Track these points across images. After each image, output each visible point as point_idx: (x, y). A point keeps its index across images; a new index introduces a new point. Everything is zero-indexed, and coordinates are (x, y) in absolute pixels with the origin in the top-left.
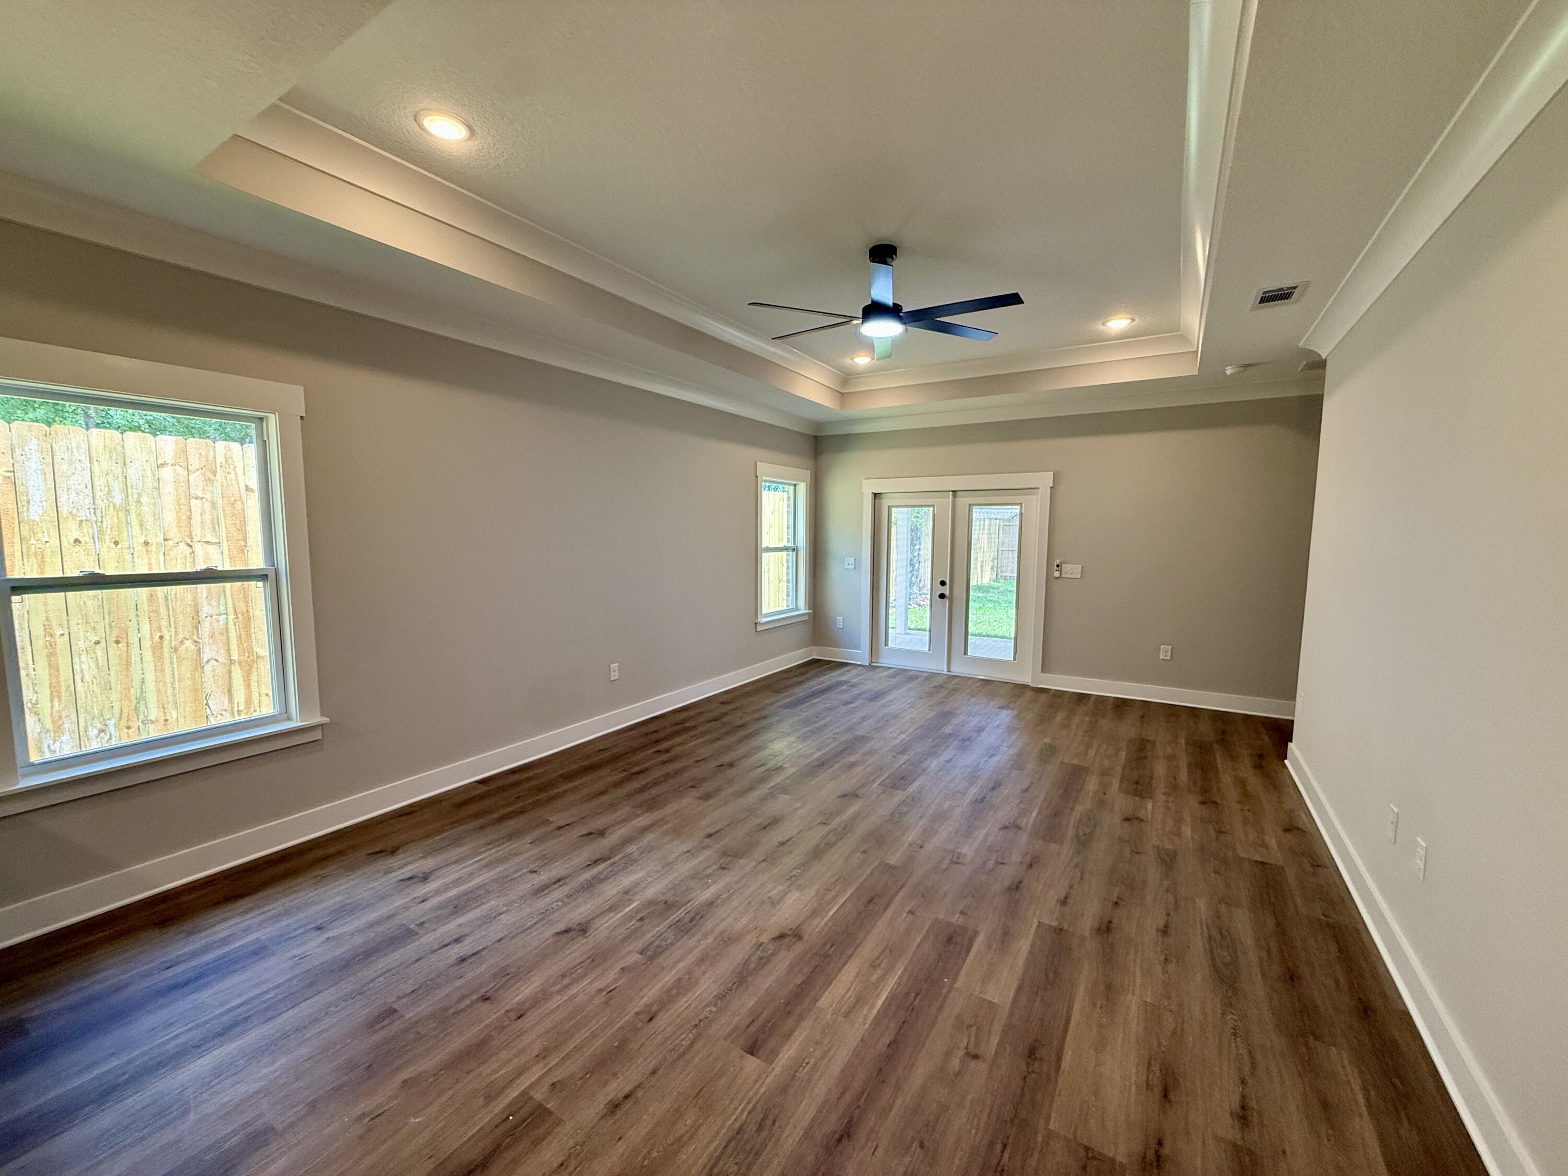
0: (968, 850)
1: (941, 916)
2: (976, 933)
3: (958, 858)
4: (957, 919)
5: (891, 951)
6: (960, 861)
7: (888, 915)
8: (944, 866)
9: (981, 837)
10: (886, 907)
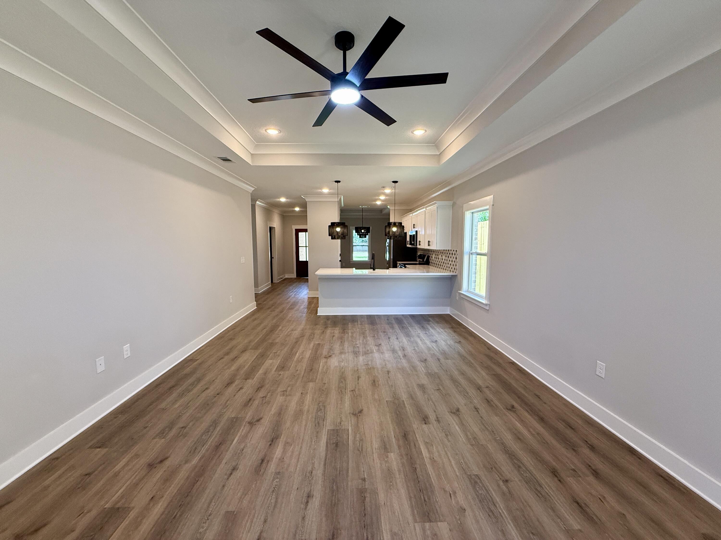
0: (280, 399)
1: (287, 372)
2: (275, 371)
3: (284, 394)
4: (282, 373)
5: (299, 361)
6: (283, 392)
7: (304, 368)
8: (289, 388)
9: (273, 409)
10: (305, 370)
